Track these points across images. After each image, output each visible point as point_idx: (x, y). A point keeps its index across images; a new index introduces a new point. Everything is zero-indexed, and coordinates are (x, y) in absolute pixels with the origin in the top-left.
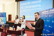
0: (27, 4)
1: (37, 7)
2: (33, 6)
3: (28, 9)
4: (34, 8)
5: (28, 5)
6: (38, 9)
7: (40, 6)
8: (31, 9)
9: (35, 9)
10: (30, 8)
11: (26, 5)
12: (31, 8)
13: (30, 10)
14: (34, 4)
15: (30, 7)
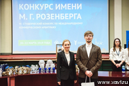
0: (39, 7)
1: (72, 20)
2: (61, 16)
3: (43, 21)
4: (64, 21)
5: (44, 11)
6: (75, 24)
7: (79, 16)
8: (56, 24)
9: (65, 24)
10: (50, 21)
11: (38, 12)
12: (54, 21)
13: (52, 25)
14: (64, 11)
15: (51, 16)
